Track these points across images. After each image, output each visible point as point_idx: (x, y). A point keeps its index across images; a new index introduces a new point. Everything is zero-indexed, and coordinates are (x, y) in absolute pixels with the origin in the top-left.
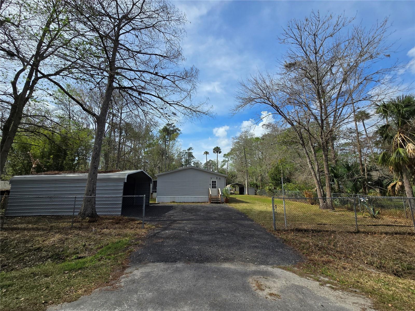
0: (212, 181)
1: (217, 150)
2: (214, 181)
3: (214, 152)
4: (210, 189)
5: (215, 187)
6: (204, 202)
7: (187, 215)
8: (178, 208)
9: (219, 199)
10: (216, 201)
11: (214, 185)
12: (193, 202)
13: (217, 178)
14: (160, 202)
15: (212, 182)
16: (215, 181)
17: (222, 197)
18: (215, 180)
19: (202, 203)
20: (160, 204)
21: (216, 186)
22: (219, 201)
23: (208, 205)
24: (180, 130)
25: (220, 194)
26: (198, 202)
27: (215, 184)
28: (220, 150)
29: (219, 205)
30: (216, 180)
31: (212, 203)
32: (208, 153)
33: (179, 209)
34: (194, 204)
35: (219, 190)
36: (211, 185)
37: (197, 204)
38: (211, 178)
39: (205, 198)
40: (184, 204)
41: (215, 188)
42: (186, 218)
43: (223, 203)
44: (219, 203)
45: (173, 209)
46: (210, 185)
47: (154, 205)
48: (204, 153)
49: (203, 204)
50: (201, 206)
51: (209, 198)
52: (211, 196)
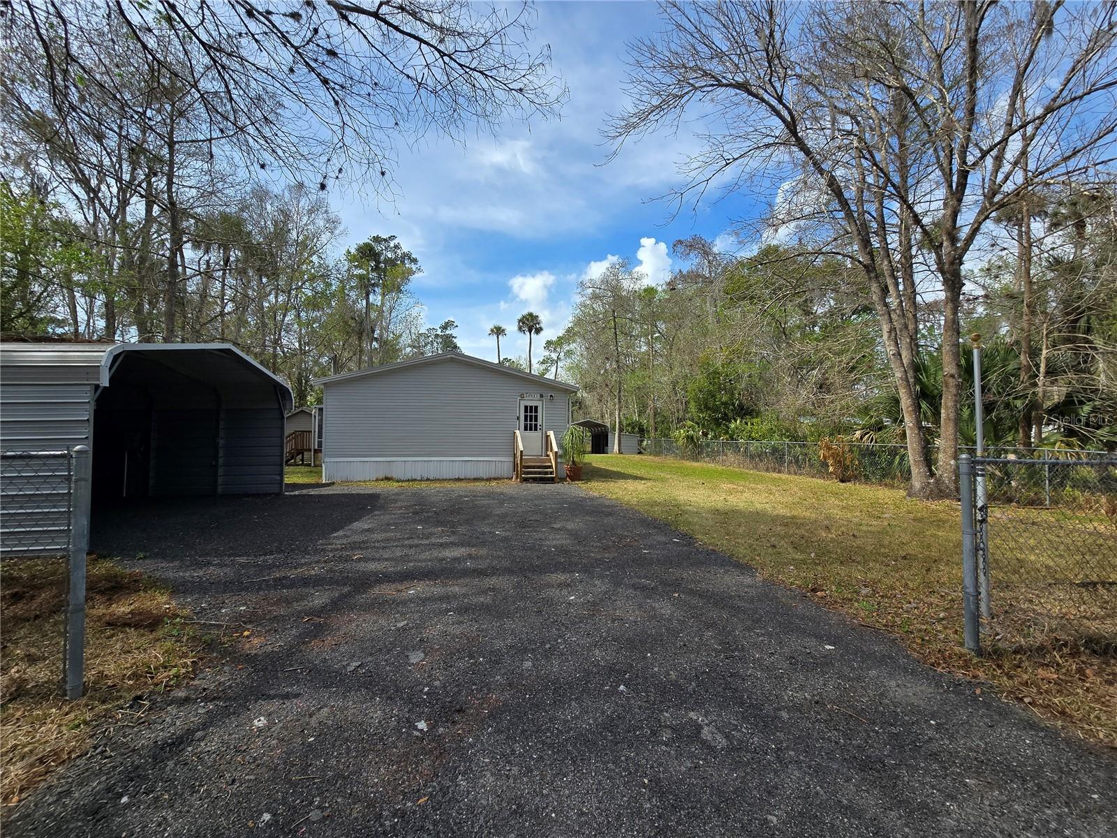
0: (526, 407)
1: (530, 324)
2: (531, 407)
3: (520, 329)
4: (517, 432)
5: (536, 425)
6: (495, 479)
7: (433, 540)
8: (399, 504)
9: (550, 467)
10: (540, 473)
11: (531, 420)
12: (459, 480)
13: (542, 396)
14: (337, 479)
15: (526, 411)
16: (536, 407)
17: (559, 460)
18: (533, 404)
19: (489, 480)
20: (334, 487)
21: (539, 423)
22: (551, 473)
23: (513, 487)
24: (415, 261)
25: (555, 448)
26: (476, 480)
27: (536, 417)
28: (539, 324)
29: (549, 486)
30: (538, 404)
31: (526, 480)
32: (504, 330)
33: (401, 508)
34: (463, 484)
35: (547, 437)
36: (522, 418)
37: (471, 486)
38: (522, 397)
39: (500, 464)
40: (424, 485)
41: (536, 429)
42: (426, 558)
43: (562, 480)
44: (552, 480)
45: (374, 508)
46: (518, 418)
47: (304, 492)
48: (492, 331)
49: (494, 484)
50: (489, 495)
51: (515, 465)
52: (521, 455)
